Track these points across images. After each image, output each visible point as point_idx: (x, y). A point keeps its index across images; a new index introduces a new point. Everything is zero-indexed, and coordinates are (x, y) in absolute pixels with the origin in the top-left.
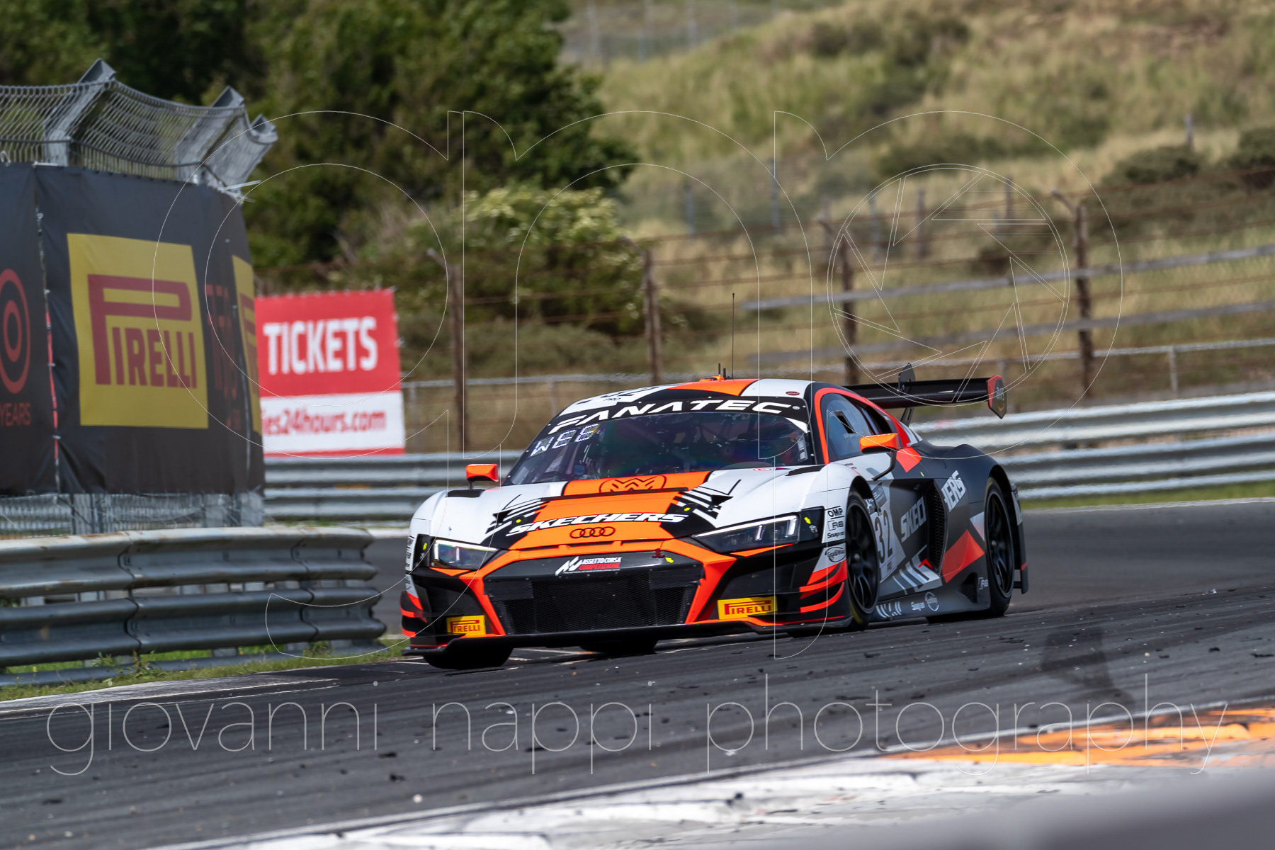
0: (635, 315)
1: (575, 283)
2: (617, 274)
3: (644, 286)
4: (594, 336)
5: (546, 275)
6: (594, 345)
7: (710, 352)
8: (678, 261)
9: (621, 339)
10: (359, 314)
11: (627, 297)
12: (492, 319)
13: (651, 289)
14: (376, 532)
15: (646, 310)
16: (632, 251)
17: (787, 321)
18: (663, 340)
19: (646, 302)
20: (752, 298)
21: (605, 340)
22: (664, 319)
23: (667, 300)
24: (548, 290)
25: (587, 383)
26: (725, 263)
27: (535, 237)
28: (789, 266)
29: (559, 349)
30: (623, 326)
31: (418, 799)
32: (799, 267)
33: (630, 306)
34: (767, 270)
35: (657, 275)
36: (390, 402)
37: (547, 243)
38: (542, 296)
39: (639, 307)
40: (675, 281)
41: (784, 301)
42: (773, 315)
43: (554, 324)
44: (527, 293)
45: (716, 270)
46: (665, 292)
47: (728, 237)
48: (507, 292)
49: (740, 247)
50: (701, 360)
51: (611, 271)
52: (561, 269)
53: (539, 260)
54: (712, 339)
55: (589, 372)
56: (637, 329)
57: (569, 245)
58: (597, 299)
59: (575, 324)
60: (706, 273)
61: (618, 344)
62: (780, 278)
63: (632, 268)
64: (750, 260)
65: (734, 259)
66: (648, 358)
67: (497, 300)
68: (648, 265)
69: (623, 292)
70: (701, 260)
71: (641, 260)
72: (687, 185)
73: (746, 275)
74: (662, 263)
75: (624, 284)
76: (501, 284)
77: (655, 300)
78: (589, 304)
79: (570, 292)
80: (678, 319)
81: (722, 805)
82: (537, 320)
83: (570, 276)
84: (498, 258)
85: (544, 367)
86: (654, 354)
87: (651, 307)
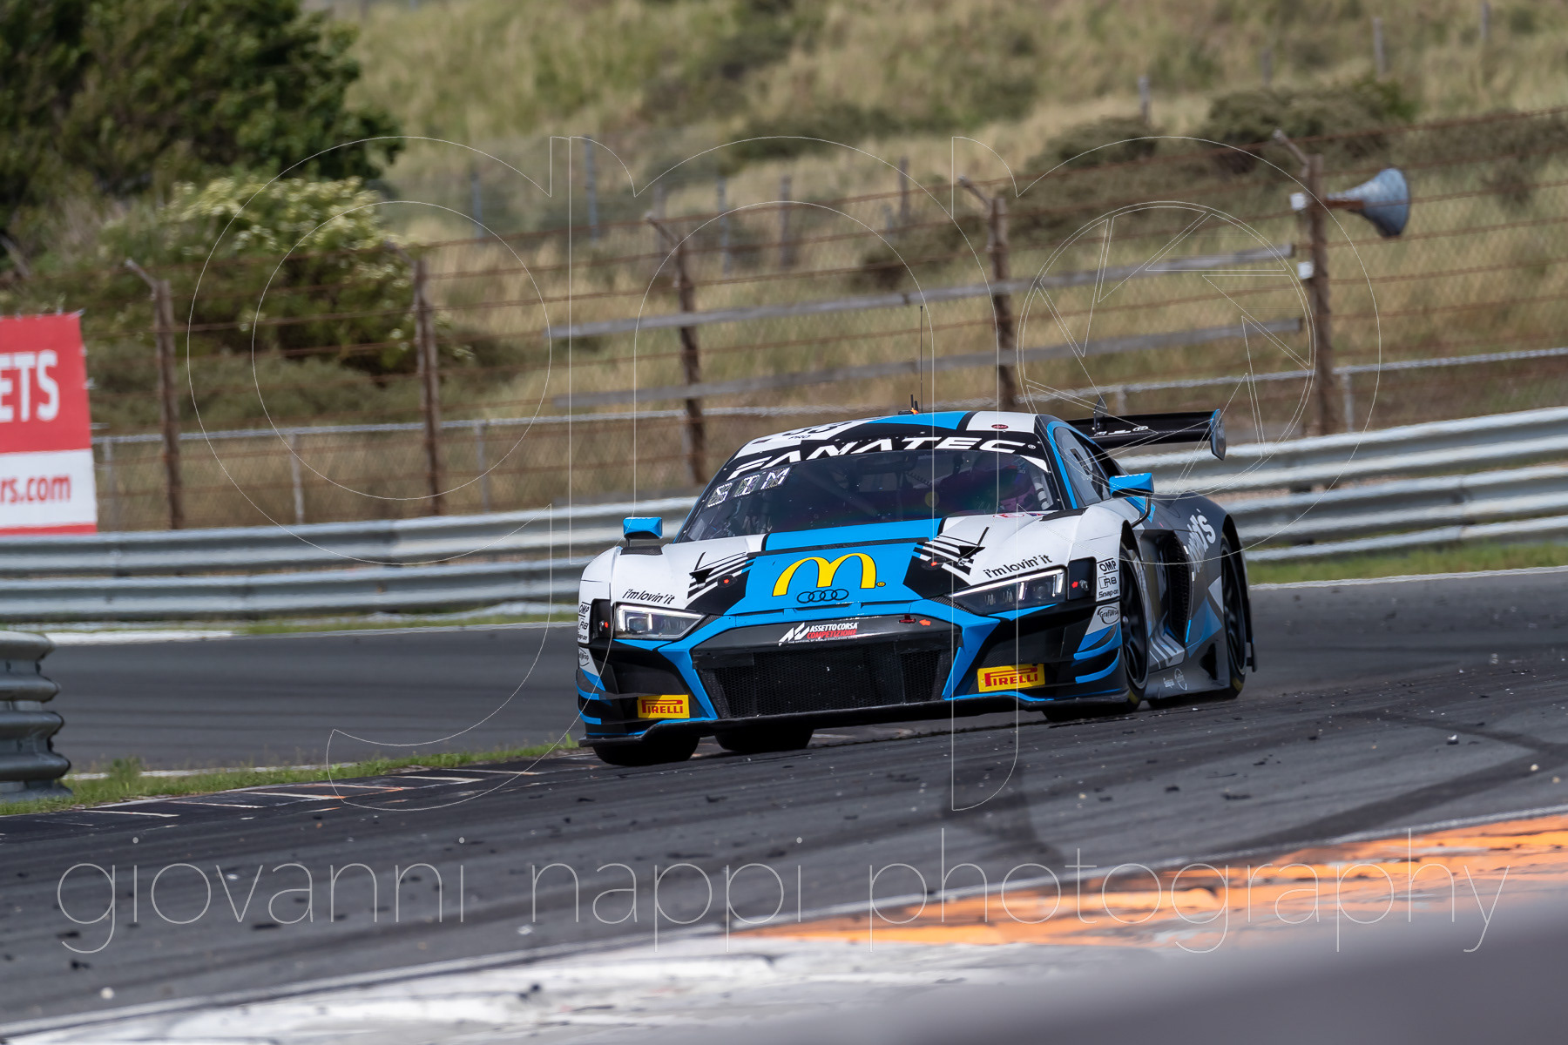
0: (404, 347)
1: (323, 304)
2: (378, 291)
3: (415, 307)
4: (350, 375)
5: (285, 293)
6: (351, 386)
7: (506, 394)
8: (461, 274)
9: (386, 378)
10: (36, 347)
11: (393, 322)
12: (216, 352)
13: (425, 311)
14: (58, 637)
15: (418, 339)
16: (398, 259)
17: (606, 354)
18: (442, 380)
19: (418, 329)
20: (559, 322)
21: (362, 379)
22: (443, 351)
23: (446, 326)
24: (288, 313)
25: (339, 435)
26: (525, 276)
27: (272, 242)
28: (610, 281)
29: (301, 392)
30: (388, 361)
31: (107, 993)
32: (623, 281)
33: (397, 334)
34: (580, 285)
35: (432, 292)
36: (77, 464)
37: (287, 251)
38: (278, 320)
39: (409, 335)
40: (457, 300)
41: (601, 327)
42: (588, 344)
43: (300, 359)
44: (258, 316)
45: (514, 286)
46: (445, 316)
47: (529, 242)
48: (232, 317)
49: (545, 256)
50: (493, 405)
51: (372, 286)
52: (305, 286)
53: (275, 272)
54: (508, 377)
55: (342, 422)
56: (406, 365)
57: (313, 253)
58: (353, 325)
59: (325, 358)
60: (501, 289)
61: (382, 385)
62: (598, 295)
63: (400, 283)
64: (560, 272)
65: (535, 270)
66: (423, 405)
67: (221, 326)
68: (421, 279)
69: (387, 316)
70: (492, 272)
71: (411, 273)
72: (473, 174)
73: (555, 292)
74: (440, 277)
75: (387, 304)
76: (225, 306)
77: (430, 327)
78: (341, 331)
79: (315, 316)
80: (459, 351)
81: (513, 1000)
82: (275, 353)
83: (315, 296)
84: (222, 271)
85: (287, 416)
86: (429, 399)
87: (425, 335)
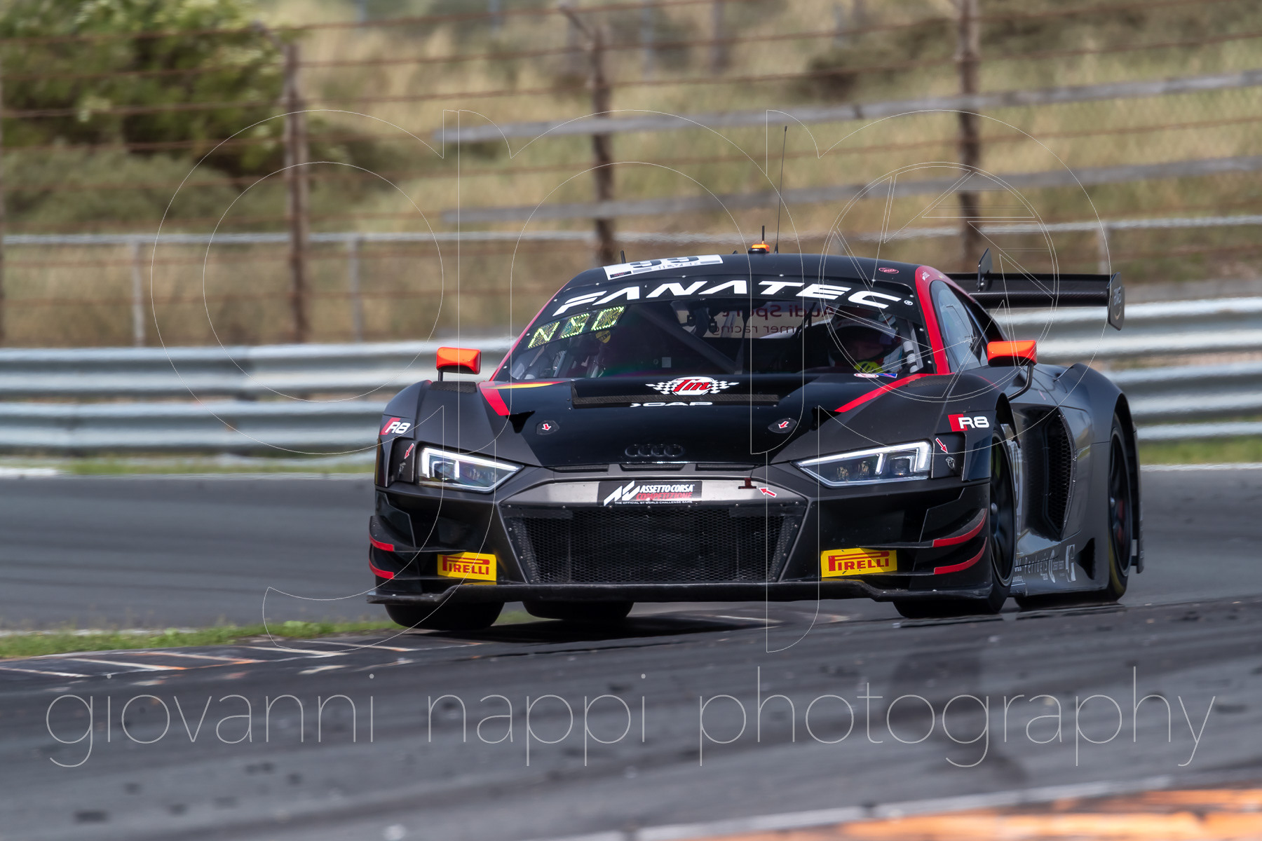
0: (270, 145)
1: (176, 92)
2: (245, 78)
3: (284, 99)
4: (205, 176)
5: (133, 77)
6: (205, 189)
7: (384, 204)
8: (339, 63)
9: (244, 180)
11: (255, 115)
12: (48, 142)
13: (295, 104)
15: (286, 137)
16: (269, 45)
17: (504, 162)
18: (312, 185)
19: (288, 125)
20: (450, 124)
21: (218, 180)
22: (315, 153)
23: (318, 123)
24: (136, 101)
25: (189, 246)
26: (411, 68)
27: (120, 18)
28: (512, 77)
29: (147, 192)
30: (249, 161)
32: (528, 78)
33: (262, 131)
34: (478, 81)
35: (304, 82)
37: (137, 27)
38: (125, 110)
39: (276, 132)
40: (335, 94)
41: (500, 130)
42: (484, 151)
43: (147, 154)
44: (104, 105)
45: (400, 78)
46: (317, 110)
47: (421, 27)
48: (70, 103)
49: (438, 45)
50: (369, 217)
51: (234, 75)
52: (156, 69)
53: (123, 53)
54: (387, 187)
55: (194, 230)
56: (271, 164)
57: (172, 31)
58: (211, 118)
59: (176, 154)
60: (383, 83)
61: (240, 188)
62: (497, 94)
63: (267, 71)
64: (455, 63)
65: (425, 62)
66: (288, 212)
67: (56, 113)
68: (293, 66)
69: (251, 108)
70: (375, 62)
71: (280, 60)
73: (447, 87)
74: (314, 65)
75: (252, 96)
76: (63, 91)
77: (302, 123)
78: (197, 125)
79: (168, 104)
80: (335, 152)
82: (118, 148)
83: (166, 83)
84: (60, 48)
85: (128, 220)
86: (297, 207)
87: (295, 132)
